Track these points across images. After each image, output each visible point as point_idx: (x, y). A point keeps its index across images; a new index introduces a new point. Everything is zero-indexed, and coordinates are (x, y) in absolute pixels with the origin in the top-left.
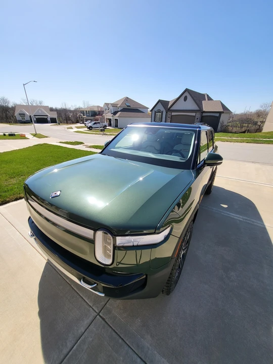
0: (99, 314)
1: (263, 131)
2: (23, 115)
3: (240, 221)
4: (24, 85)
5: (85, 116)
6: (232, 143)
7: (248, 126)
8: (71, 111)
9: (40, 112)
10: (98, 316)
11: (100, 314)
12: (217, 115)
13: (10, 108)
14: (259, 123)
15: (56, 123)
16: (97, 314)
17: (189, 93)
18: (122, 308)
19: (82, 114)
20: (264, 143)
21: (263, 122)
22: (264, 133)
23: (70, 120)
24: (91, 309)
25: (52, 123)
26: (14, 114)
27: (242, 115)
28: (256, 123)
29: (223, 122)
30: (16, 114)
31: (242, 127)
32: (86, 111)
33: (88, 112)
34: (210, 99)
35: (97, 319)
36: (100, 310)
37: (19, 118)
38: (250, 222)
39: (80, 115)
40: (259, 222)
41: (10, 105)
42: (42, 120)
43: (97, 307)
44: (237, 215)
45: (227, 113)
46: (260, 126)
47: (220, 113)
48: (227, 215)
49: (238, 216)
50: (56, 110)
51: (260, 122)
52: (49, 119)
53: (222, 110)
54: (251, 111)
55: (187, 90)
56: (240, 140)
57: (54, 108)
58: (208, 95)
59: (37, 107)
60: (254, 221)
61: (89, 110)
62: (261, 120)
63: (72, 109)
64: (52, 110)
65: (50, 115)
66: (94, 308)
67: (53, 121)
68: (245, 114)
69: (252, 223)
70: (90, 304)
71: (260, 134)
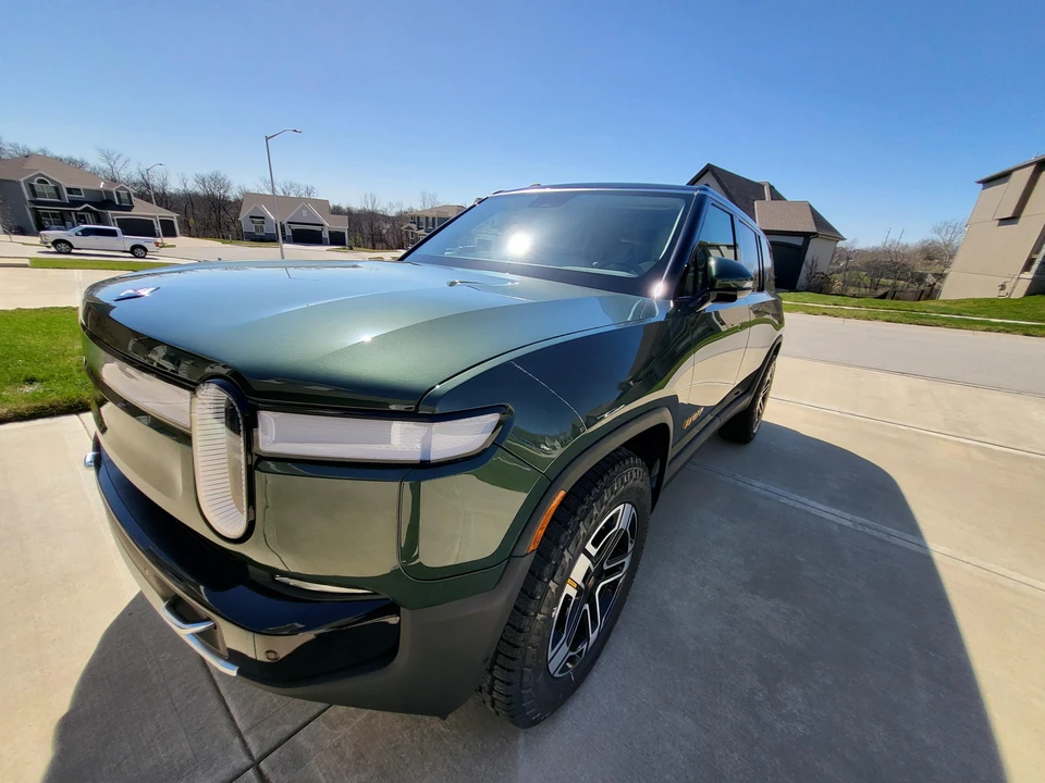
0: (256, 765)
1: (941, 298)
2: (259, 218)
3: (840, 525)
4: (267, 139)
5: (422, 232)
6: (839, 320)
7: (894, 286)
8: (386, 218)
9: (305, 213)
10: (251, 772)
11: (263, 765)
12: (799, 241)
13: (230, 202)
14: (930, 279)
15: (343, 243)
16: (249, 762)
17: (715, 175)
18: (349, 755)
19: (414, 226)
20: (944, 325)
21: (941, 276)
22: (945, 301)
23: (382, 241)
24: (237, 741)
25: (332, 244)
26: (237, 215)
27: (874, 253)
28: (920, 279)
29: (814, 264)
30: (243, 216)
31: (876, 287)
32: (427, 218)
33: (431, 220)
34: (776, 196)
35: (242, 779)
36: (266, 748)
37: (248, 227)
38: (875, 534)
39: (409, 228)
40: (910, 537)
41: (233, 194)
42: (307, 236)
43: (262, 739)
44: (833, 510)
45: (828, 238)
46: (932, 286)
47: (807, 236)
48: (798, 506)
49: (837, 512)
50: (349, 213)
51: (935, 275)
52: (326, 235)
53: (812, 229)
54: (904, 241)
55: (709, 169)
56: (865, 313)
57: (344, 207)
58: (771, 188)
59: (299, 199)
60: (894, 532)
61: (434, 214)
62: (938, 269)
63: (392, 213)
64: (337, 211)
65: (330, 225)
66: (248, 739)
67: (337, 239)
68: (887, 252)
69: (884, 537)
70: (239, 724)
71: (931, 303)
